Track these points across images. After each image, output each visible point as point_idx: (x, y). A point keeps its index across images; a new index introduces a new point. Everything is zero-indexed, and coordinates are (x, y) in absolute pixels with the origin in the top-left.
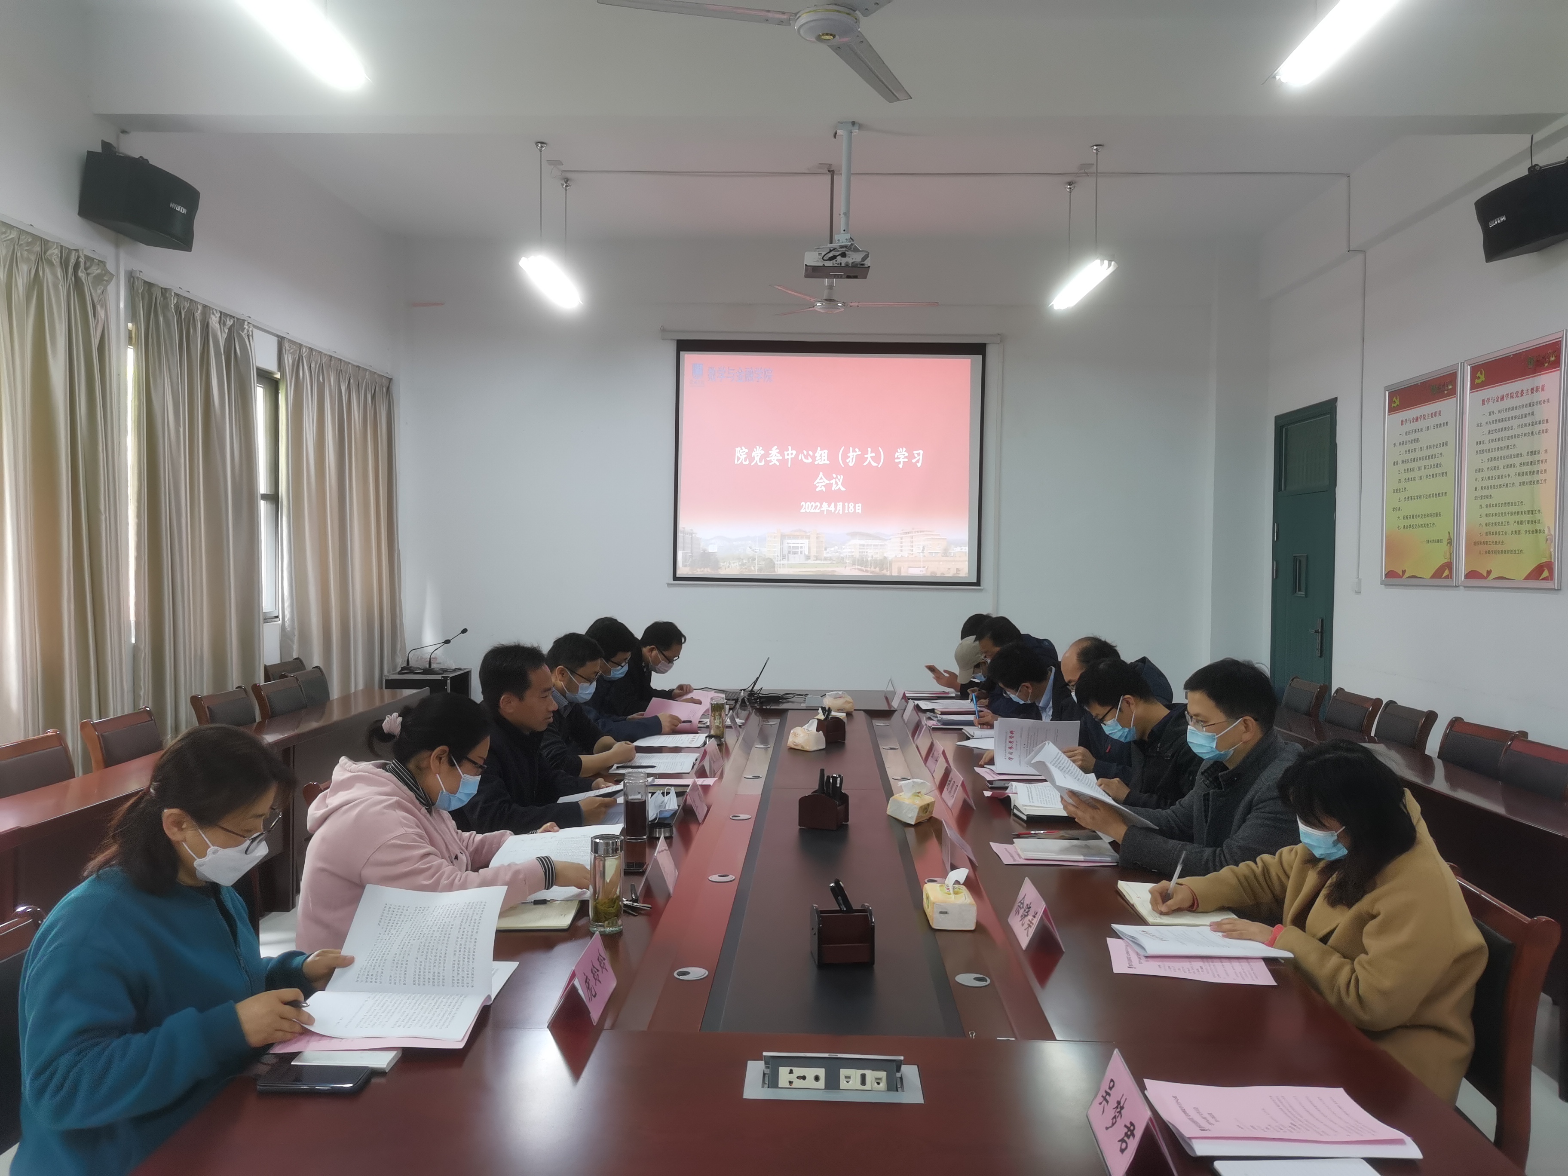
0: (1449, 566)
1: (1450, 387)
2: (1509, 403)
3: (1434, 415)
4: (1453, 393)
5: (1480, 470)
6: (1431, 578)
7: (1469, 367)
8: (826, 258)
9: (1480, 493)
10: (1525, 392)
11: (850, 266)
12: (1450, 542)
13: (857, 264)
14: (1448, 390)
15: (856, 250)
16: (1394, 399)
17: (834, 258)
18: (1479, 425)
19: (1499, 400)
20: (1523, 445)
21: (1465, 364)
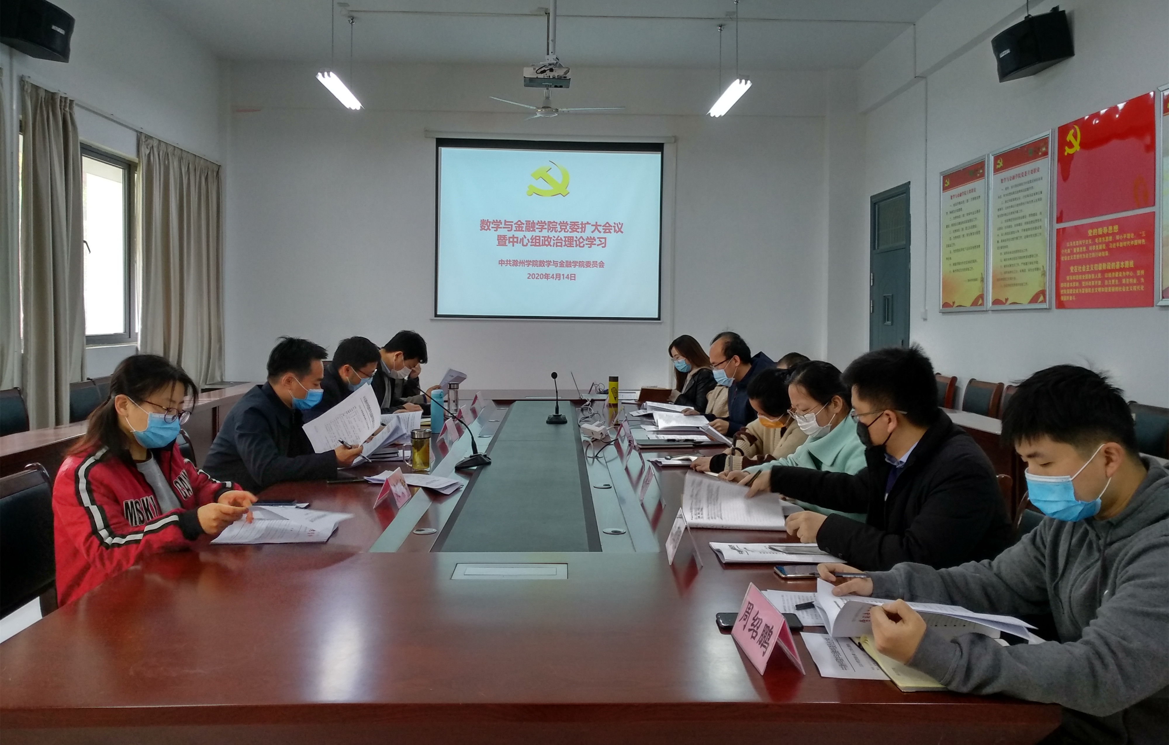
0: (981, 297)
1: (981, 171)
2: (1017, 181)
3: (972, 191)
4: (982, 175)
5: (1000, 229)
6: (971, 306)
7: (993, 157)
8: (539, 71)
9: (1001, 244)
10: (1027, 173)
11: (556, 78)
12: (982, 280)
13: (561, 77)
14: (979, 173)
15: (560, 66)
16: (946, 181)
17: (544, 71)
18: (999, 197)
19: (1012, 179)
20: (1028, 210)
21: (991, 155)
